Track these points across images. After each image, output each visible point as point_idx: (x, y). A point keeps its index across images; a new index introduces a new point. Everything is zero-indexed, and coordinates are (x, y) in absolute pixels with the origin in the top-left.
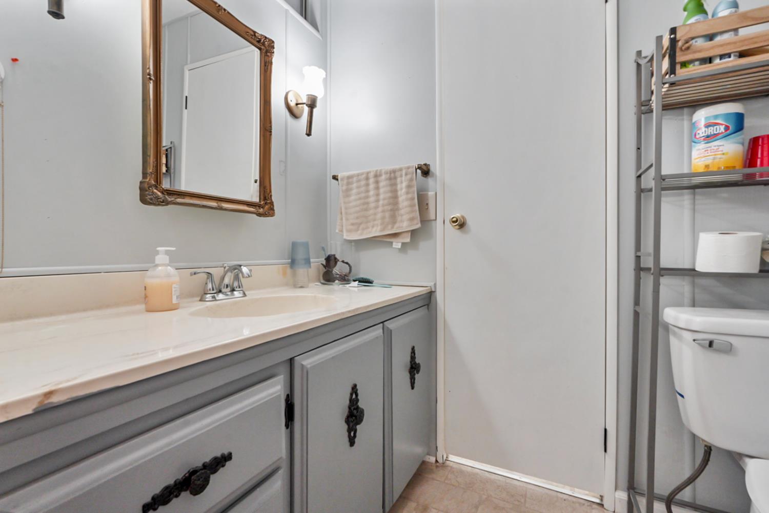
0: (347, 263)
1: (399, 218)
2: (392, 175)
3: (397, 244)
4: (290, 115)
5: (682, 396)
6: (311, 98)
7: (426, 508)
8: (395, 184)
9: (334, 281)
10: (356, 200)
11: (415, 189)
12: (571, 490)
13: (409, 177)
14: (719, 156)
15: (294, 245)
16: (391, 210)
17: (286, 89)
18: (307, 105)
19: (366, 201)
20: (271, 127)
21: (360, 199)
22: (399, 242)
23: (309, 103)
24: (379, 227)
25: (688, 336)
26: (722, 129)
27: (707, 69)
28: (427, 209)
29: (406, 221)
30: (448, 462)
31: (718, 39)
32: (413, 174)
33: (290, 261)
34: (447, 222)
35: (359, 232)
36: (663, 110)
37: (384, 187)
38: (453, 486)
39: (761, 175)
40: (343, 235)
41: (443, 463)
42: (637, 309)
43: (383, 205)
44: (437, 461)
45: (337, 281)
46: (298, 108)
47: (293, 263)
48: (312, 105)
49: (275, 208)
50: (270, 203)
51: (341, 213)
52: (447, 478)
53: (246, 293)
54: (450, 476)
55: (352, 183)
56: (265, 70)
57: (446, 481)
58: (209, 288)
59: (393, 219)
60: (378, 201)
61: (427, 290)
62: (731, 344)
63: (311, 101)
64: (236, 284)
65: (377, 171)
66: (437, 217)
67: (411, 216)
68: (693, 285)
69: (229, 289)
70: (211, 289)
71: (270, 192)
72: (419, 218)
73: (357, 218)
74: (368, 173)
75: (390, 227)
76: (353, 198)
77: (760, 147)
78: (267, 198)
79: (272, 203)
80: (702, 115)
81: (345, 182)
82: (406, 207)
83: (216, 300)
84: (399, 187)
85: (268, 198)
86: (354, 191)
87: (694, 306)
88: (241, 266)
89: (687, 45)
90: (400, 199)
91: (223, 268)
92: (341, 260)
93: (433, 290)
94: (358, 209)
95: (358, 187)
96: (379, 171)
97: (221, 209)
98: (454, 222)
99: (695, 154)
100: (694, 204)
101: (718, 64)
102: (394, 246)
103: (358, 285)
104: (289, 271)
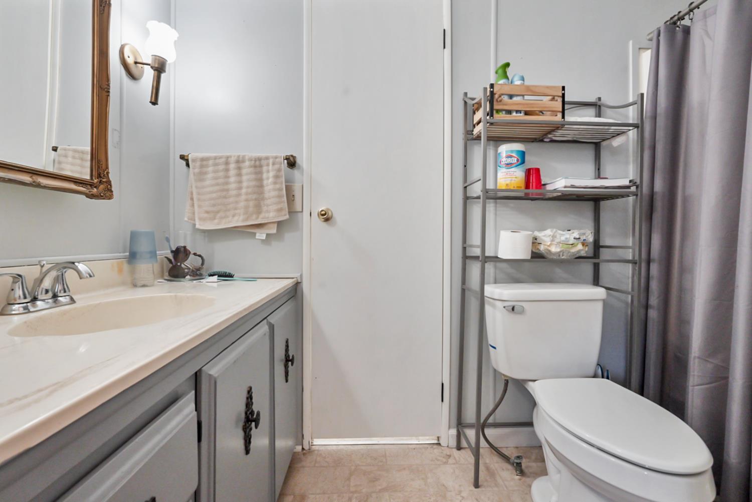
0: (200, 256)
1: (265, 209)
2: (257, 163)
3: (261, 235)
4: (127, 75)
5: (495, 348)
6: (159, 60)
7: (303, 497)
8: (261, 173)
9: (184, 277)
10: (212, 185)
11: (284, 180)
12: (417, 440)
13: (277, 166)
14: (514, 179)
15: (134, 236)
16: (256, 199)
17: (121, 43)
18: (152, 67)
19: (226, 187)
20: (109, 85)
21: (217, 184)
22: (264, 233)
23: (156, 66)
24: (241, 218)
25: (500, 305)
26: (515, 160)
27: (508, 118)
28: (294, 200)
29: (272, 212)
30: (313, 447)
31: (515, 99)
32: (281, 164)
33: (128, 254)
34: (315, 215)
35: (216, 221)
36: (488, 140)
37: (247, 174)
38: (324, 467)
39: (532, 194)
40: (195, 225)
41: (309, 449)
42: (464, 287)
43: (247, 194)
44: (303, 449)
45: (188, 277)
46: (137, 67)
47: (133, 257)
48: (160, 68)
49: (113, 189)
50: (106, 182)
51: (192, 199)
52: (316, 462)
53: (75, 297)
54: (318, 459)
55: (207, 166)
56: (100, 11)
57: (317, 465)
58: (17, 296)
59: (258, 209)
60: (240, 188)
61: (294, 281)
62: (523, 307)
63: (159, 64)
64: (58, 287)
65: (239, 156)
66: (304, 209)
67: (279, 206)
68: (495, 267)
69: (50, 294)
70: (22, 296)
71: (107, 168)
72: (287, 210)
73: (214, 205)
74: (228, 157)
75: (254, 217)
76: (208, 183)
77: (531, 176)
78: (102, 176)
79: (109, 183)
80: (504, 149)
81: (198, 164)
82: (273, 197)
83: (29, 312)
84: (265, 176)
85: (104, 176)
86: (210, 176)
87: (495, 283)
88: (73, 263)
89: (500, 98)
90: (266, 189)
91: (39, 267)
92: (192, 253)
93: (299, 281)
94: (214, 195)
95: (215, 172)
96: (241, 157)
97: (39, 186)
98: (323, 215)
99: (500, 175)
100: (496, 210)
101: (515, 116)
102: (257, 237)
103: (218, 279)
104: (126, 267)
